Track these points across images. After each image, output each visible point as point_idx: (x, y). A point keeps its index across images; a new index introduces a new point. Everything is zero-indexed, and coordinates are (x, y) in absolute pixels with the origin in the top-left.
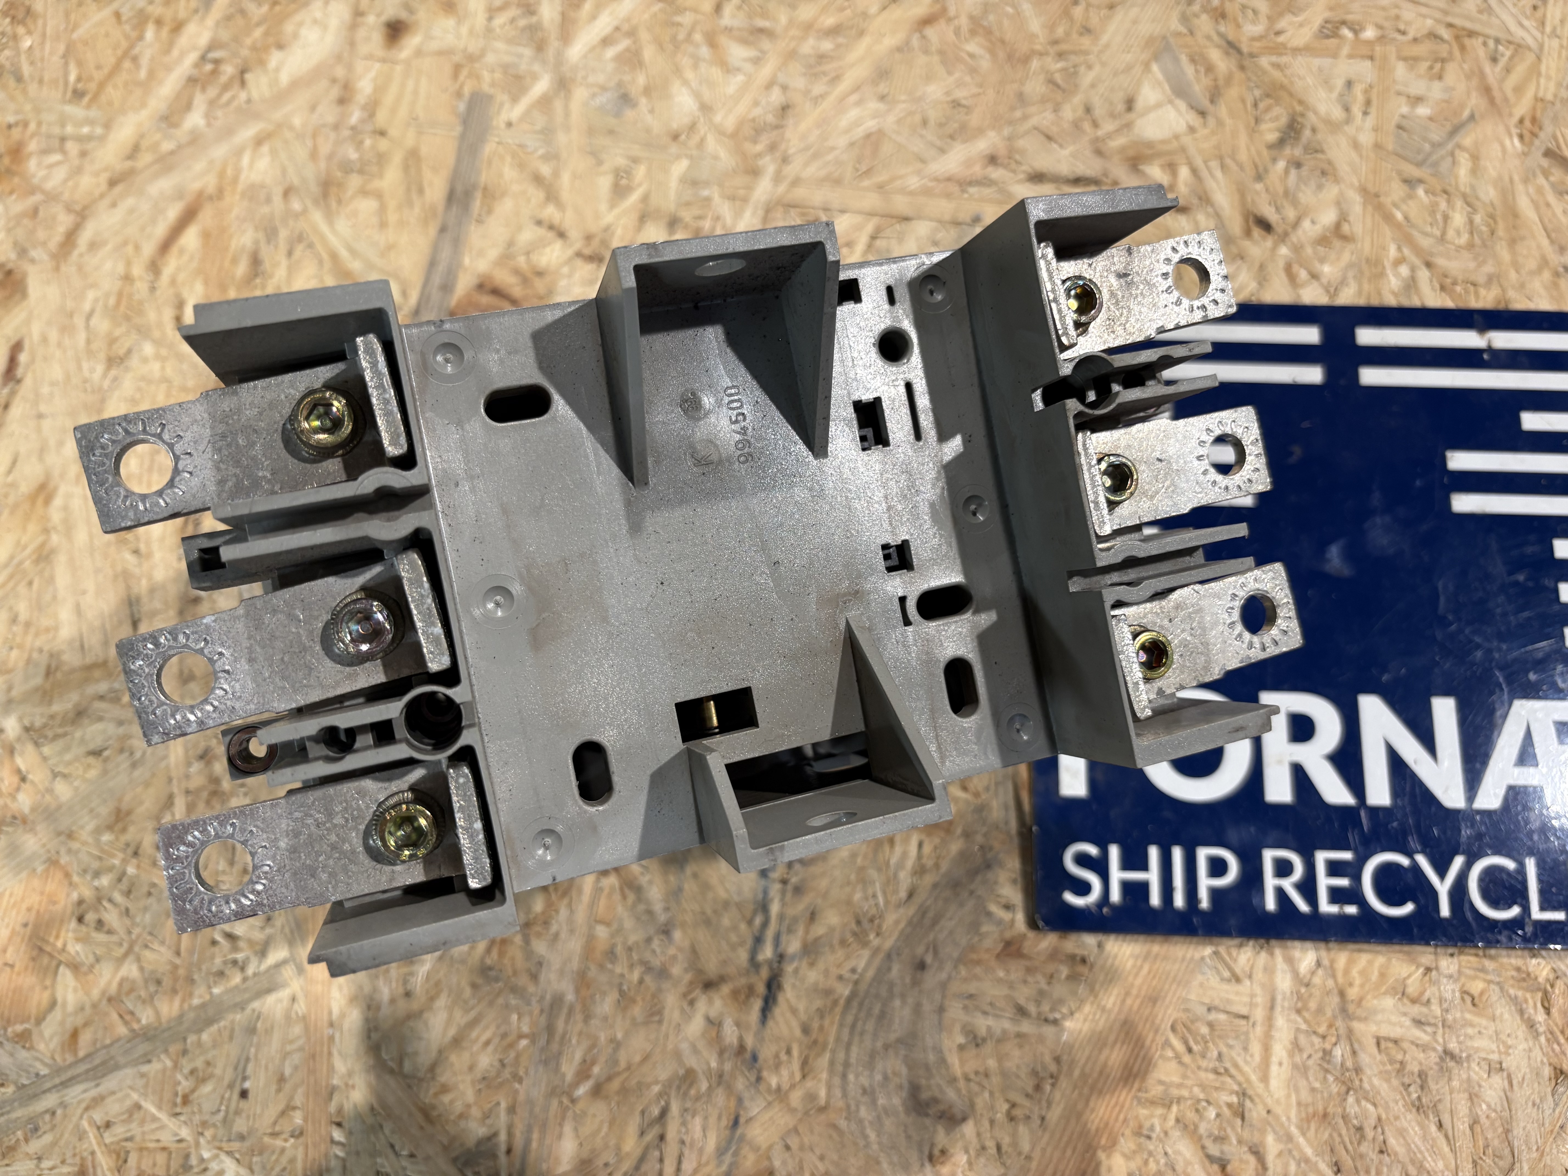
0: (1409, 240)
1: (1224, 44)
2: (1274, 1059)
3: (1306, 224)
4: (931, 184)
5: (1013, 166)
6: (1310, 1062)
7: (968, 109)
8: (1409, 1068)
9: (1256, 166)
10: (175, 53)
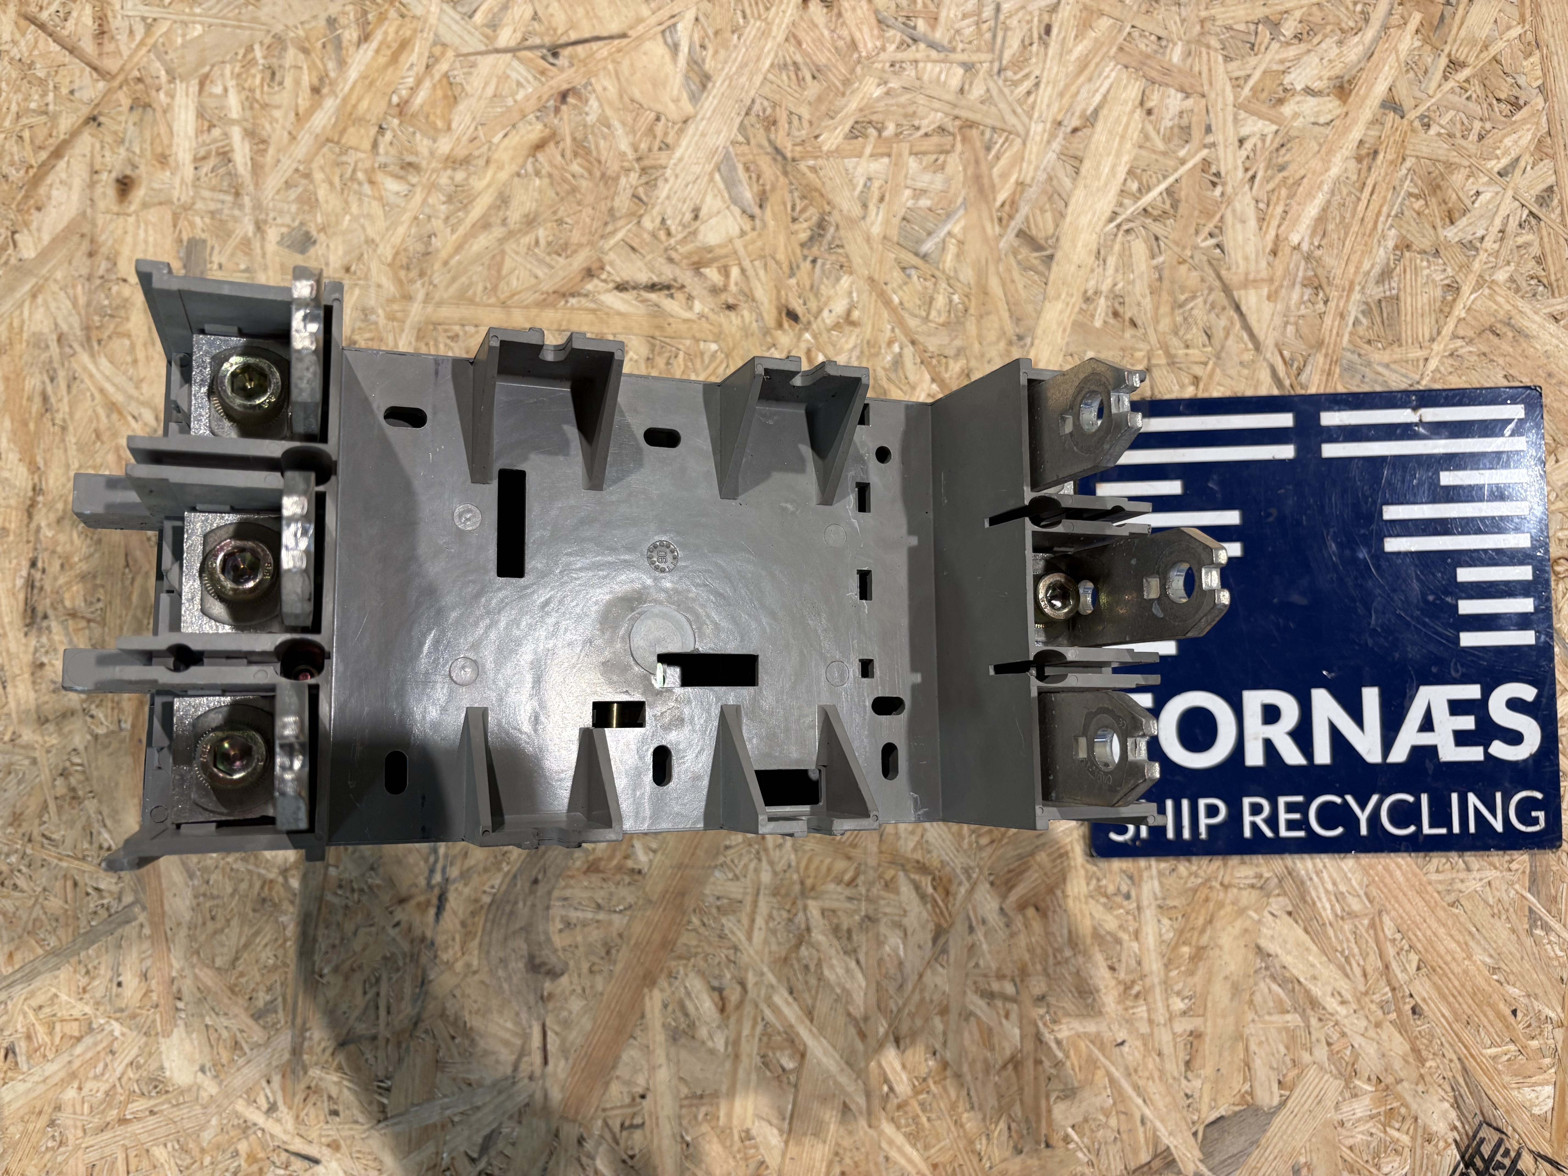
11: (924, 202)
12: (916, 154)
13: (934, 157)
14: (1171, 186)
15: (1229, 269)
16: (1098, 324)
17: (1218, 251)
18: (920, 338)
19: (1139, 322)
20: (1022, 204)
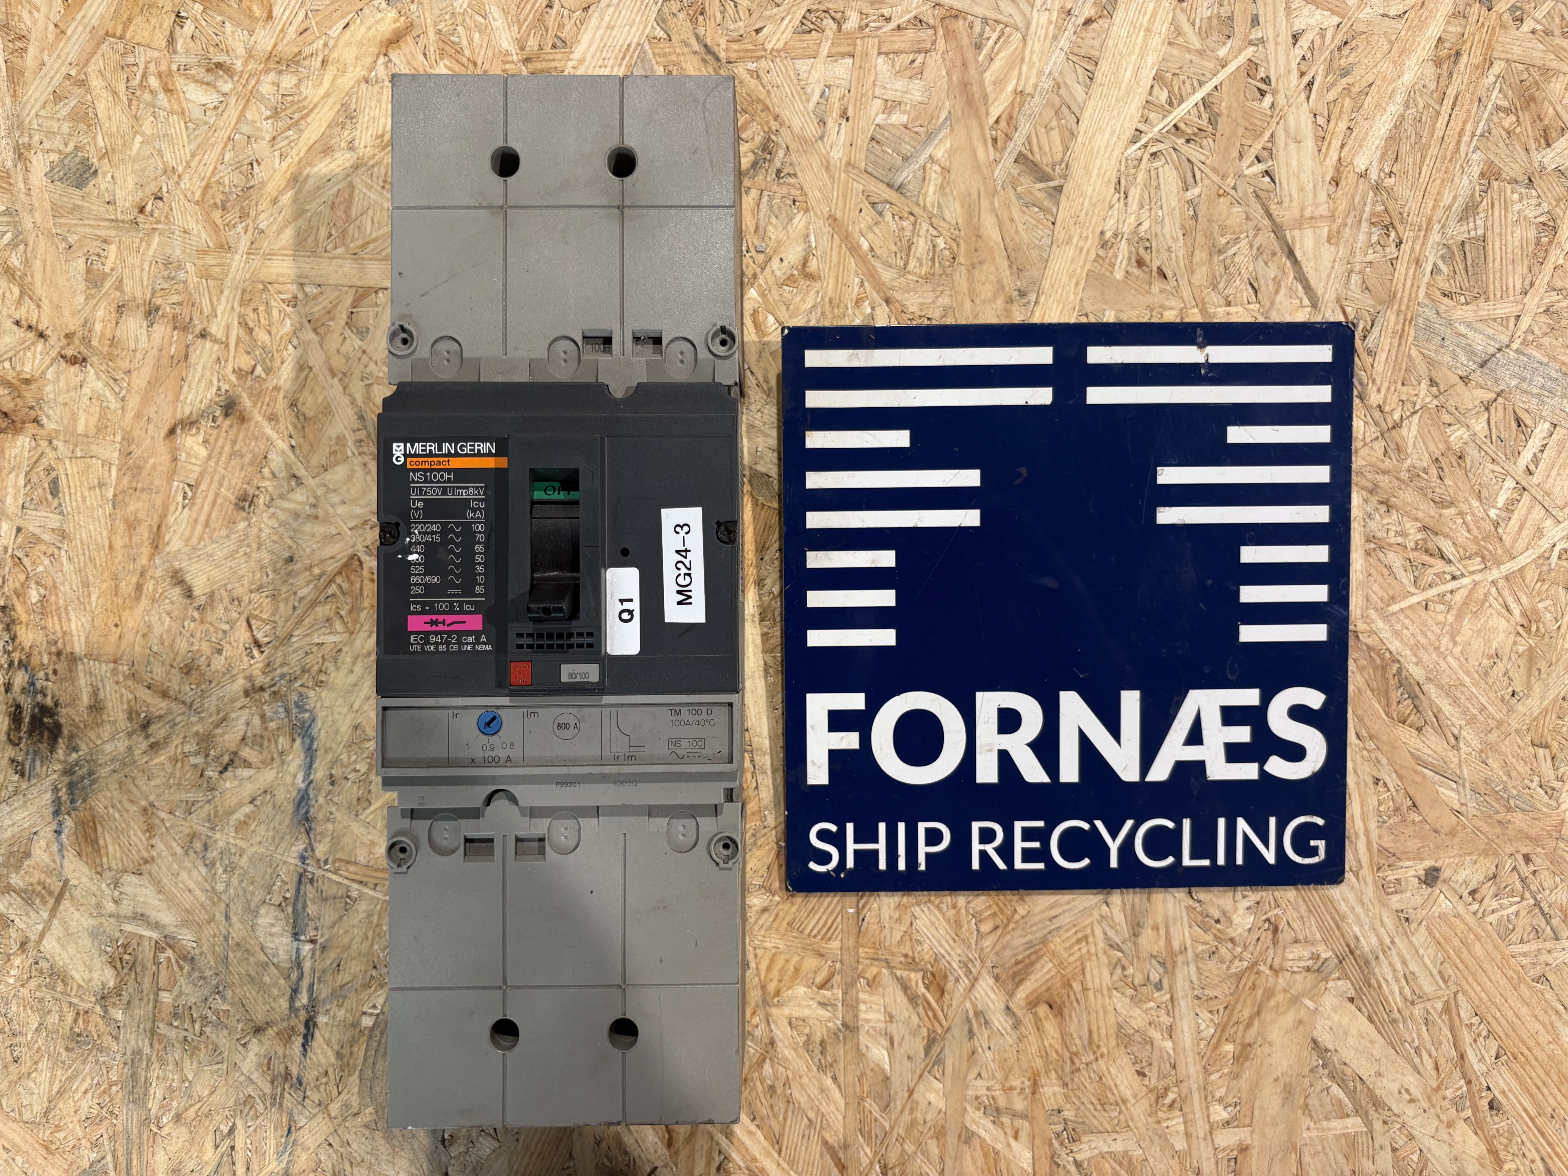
0: (872, 275)
1: (703, 50)
3: (775, 263)
8: (813, 1038)
11: (898, 118)
12: (887, 54)
13: (911, 57)
14: (1209, 94)
15: (1280, 203)
16: (1119, 275)
17: (1267, 179)
18: (897, 296)
19: (1169, 274)
20: (1022, 119)
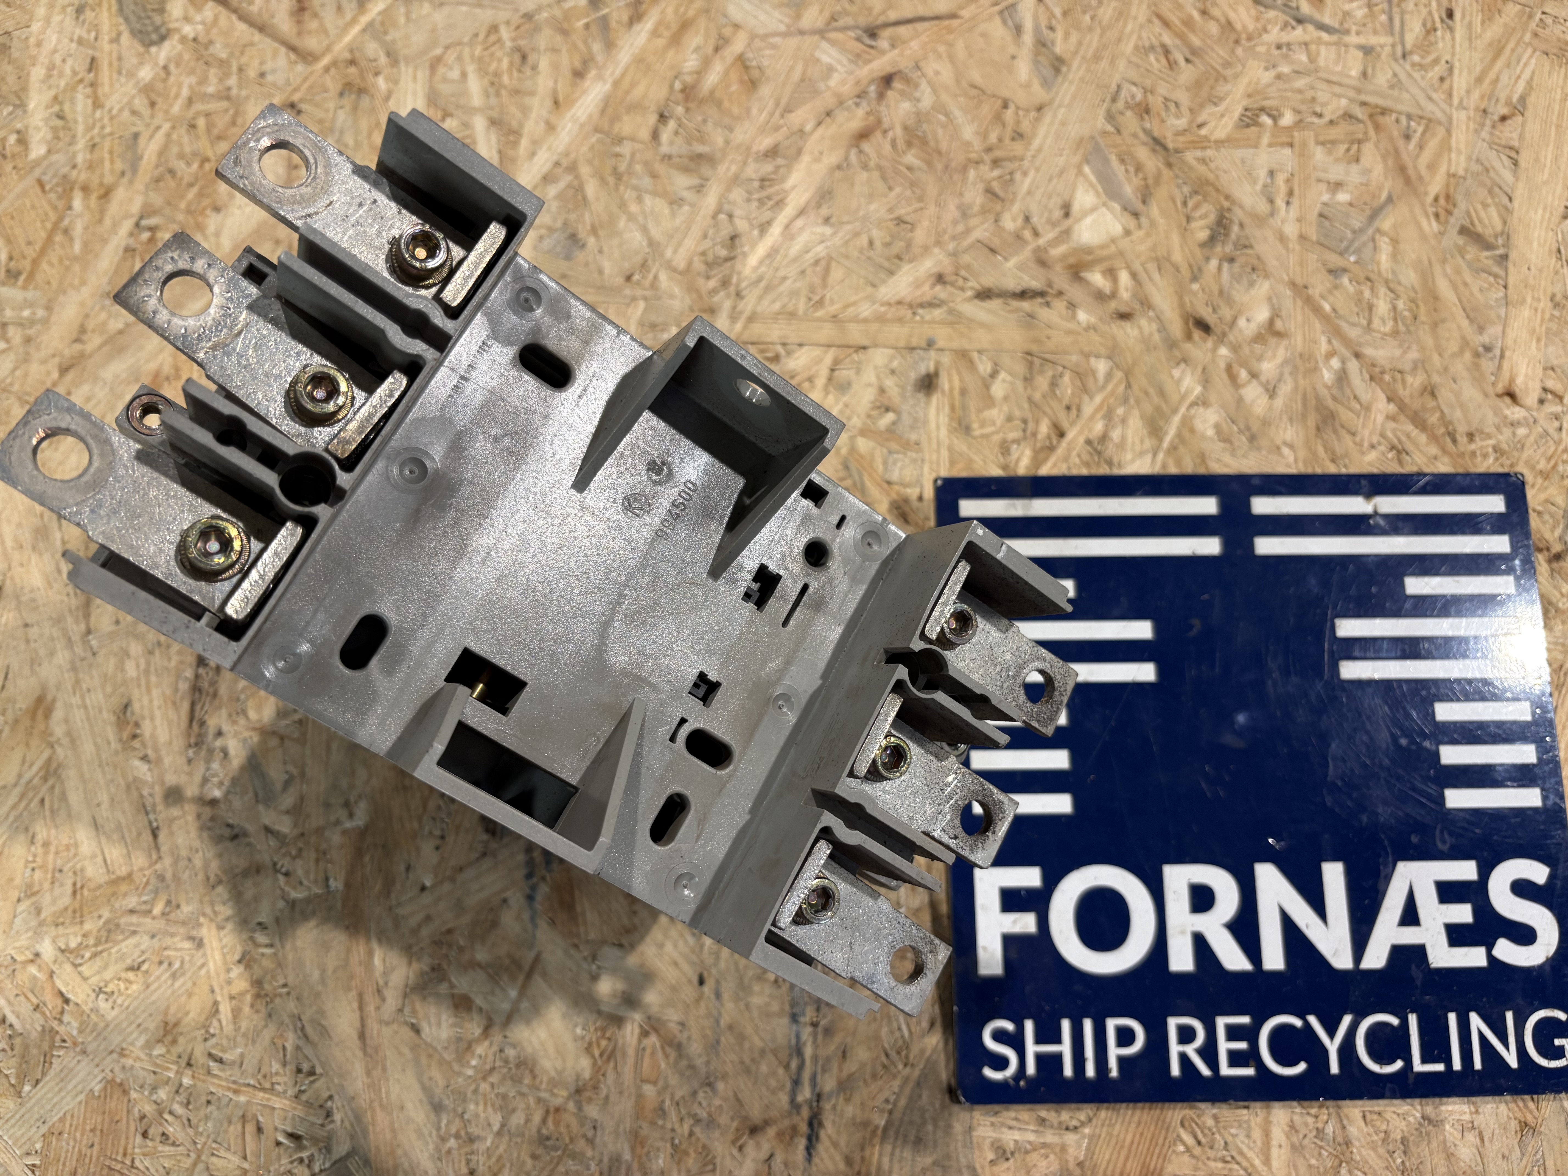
0: (1337, 332)
1: (1151, 142)
2: (1274, 1143)
3: (1242, 322)
4: (883, 309)
5: (960, 282)
6: (1306, 1141)
7: (913, 226)
8: (1392, 1136)
9: (1191, 266)
10: (108, 222)
